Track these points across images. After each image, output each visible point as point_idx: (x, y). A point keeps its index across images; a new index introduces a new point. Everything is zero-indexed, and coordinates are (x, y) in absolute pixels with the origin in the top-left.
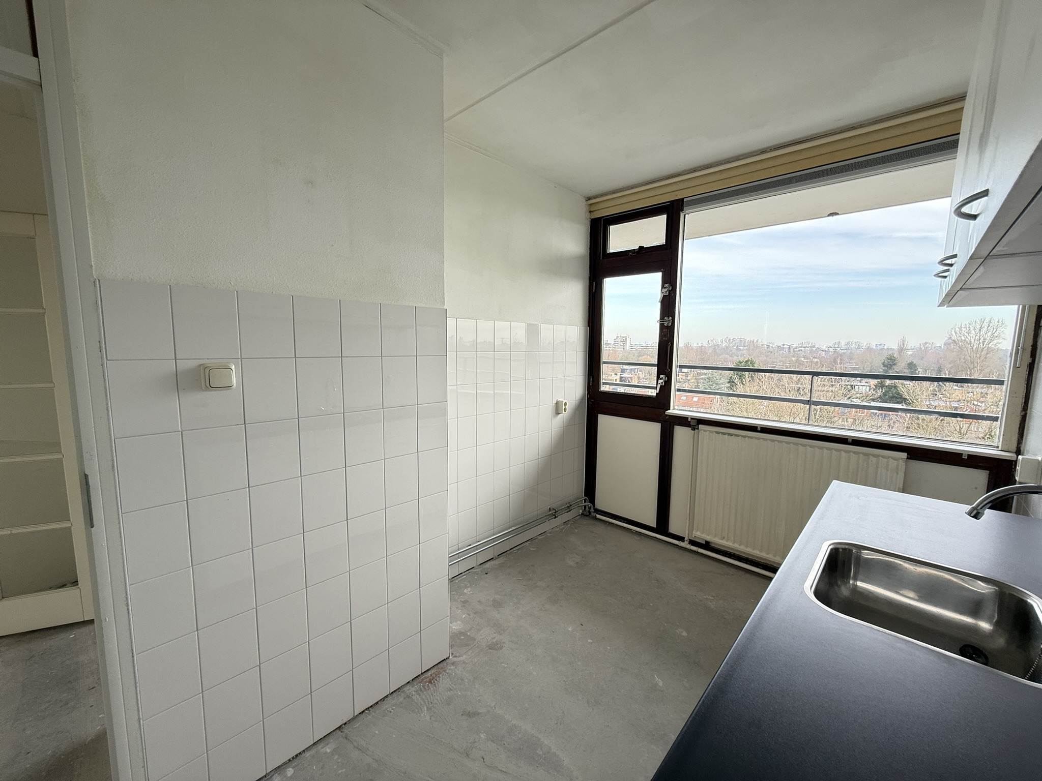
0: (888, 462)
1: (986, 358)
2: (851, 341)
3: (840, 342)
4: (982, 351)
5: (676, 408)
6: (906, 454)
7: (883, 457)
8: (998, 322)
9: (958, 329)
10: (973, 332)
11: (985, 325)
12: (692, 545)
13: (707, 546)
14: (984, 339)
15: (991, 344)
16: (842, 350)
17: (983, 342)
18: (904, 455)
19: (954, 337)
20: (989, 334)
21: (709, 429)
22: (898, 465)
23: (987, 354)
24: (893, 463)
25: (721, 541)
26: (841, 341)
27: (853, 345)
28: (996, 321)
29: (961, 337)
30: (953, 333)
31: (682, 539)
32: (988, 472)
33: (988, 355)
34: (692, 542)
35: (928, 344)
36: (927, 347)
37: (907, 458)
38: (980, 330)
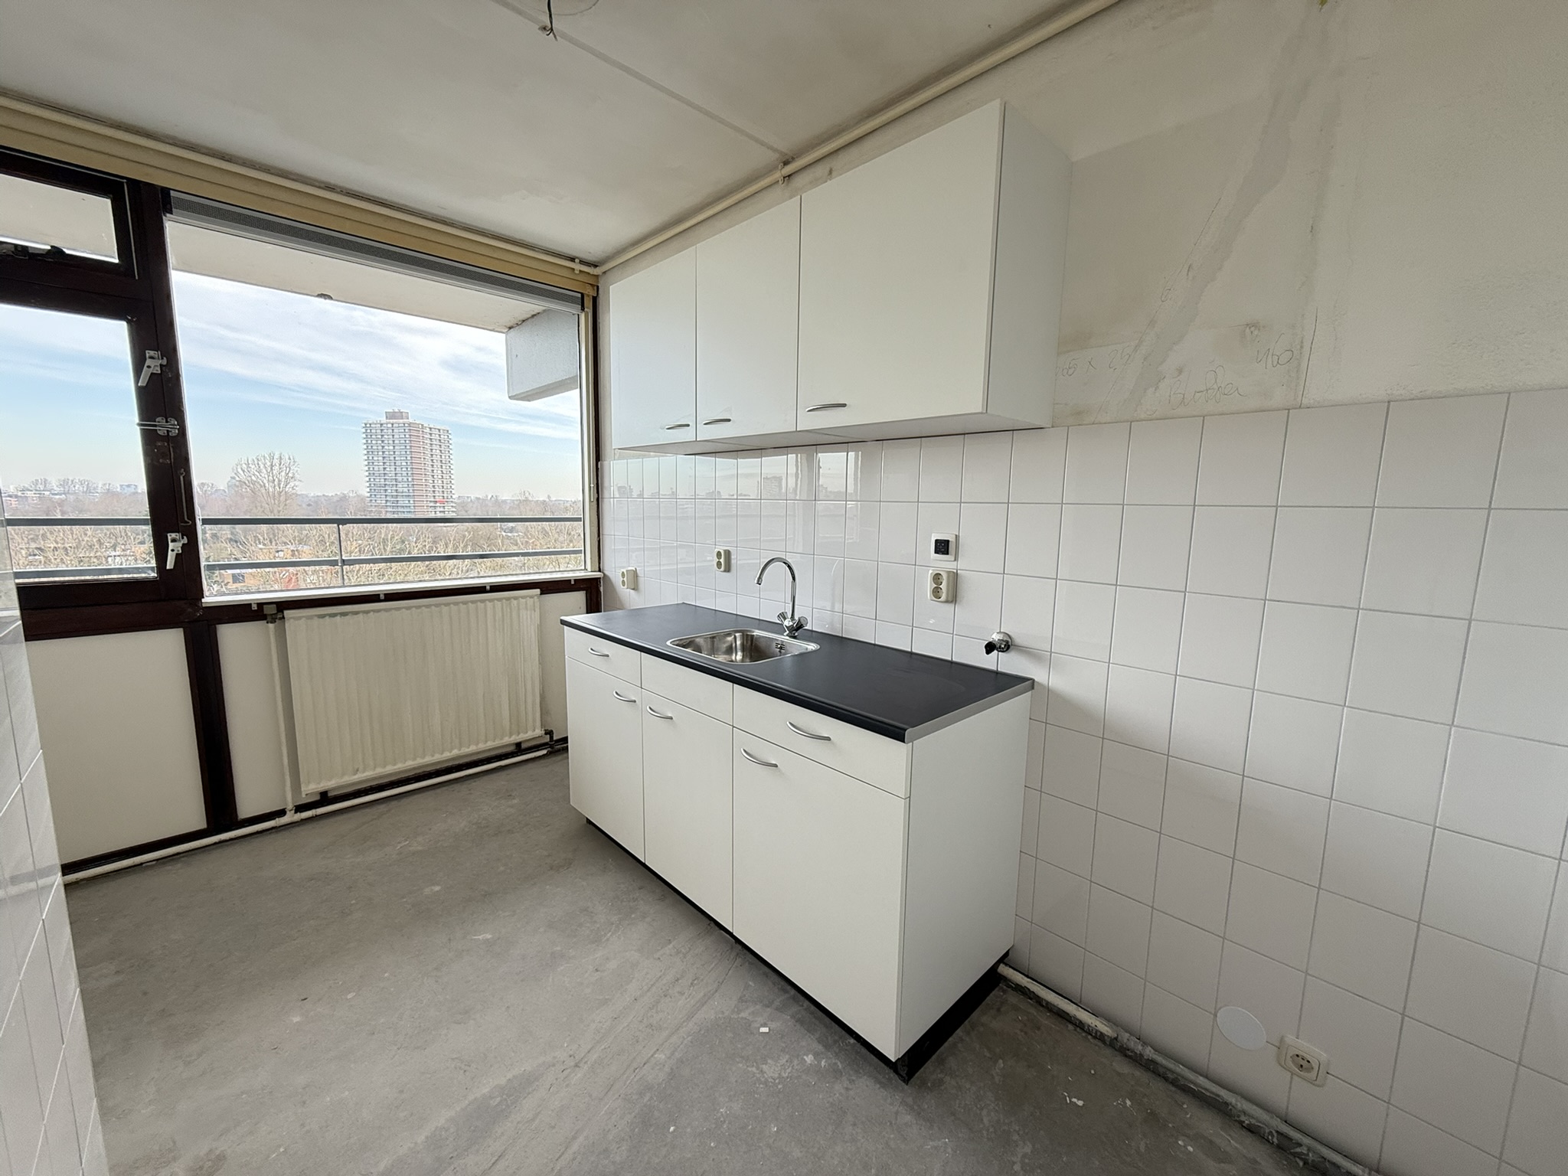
0: (526, 602)
1: (286, 505)
2: (71, 479)
3: (46, 480)
4: (280, 496)
5: (215, 593)
6: (539, 590)
7: (523, 597)
8: (290, 459)
9: (244, 466)
10: (264, 471)
11: (276, 461)
12: (301, 812)
13: (325, 798)
14: (279, 481)
15: (288, 486)
16: (53, 494)
17: (279, 484)
18: (538, 591)
19: (243, 477)
20: (283, 474)
21: (304, 615)
22: (534, 603)
23: (286, 500)
24: (530, 601)
25: (356, 777)
26: (49, 479)
27: (77, 486)
28: (287, 457)
29: (250, 477)
30: (240, 470)
31: (282, 813)
32: (585, 592)
33: (288, 502)
34: (299, 809)
35: (206, 486)
36: (206, 491)
37: (541, 594)
38: (272, 469)
